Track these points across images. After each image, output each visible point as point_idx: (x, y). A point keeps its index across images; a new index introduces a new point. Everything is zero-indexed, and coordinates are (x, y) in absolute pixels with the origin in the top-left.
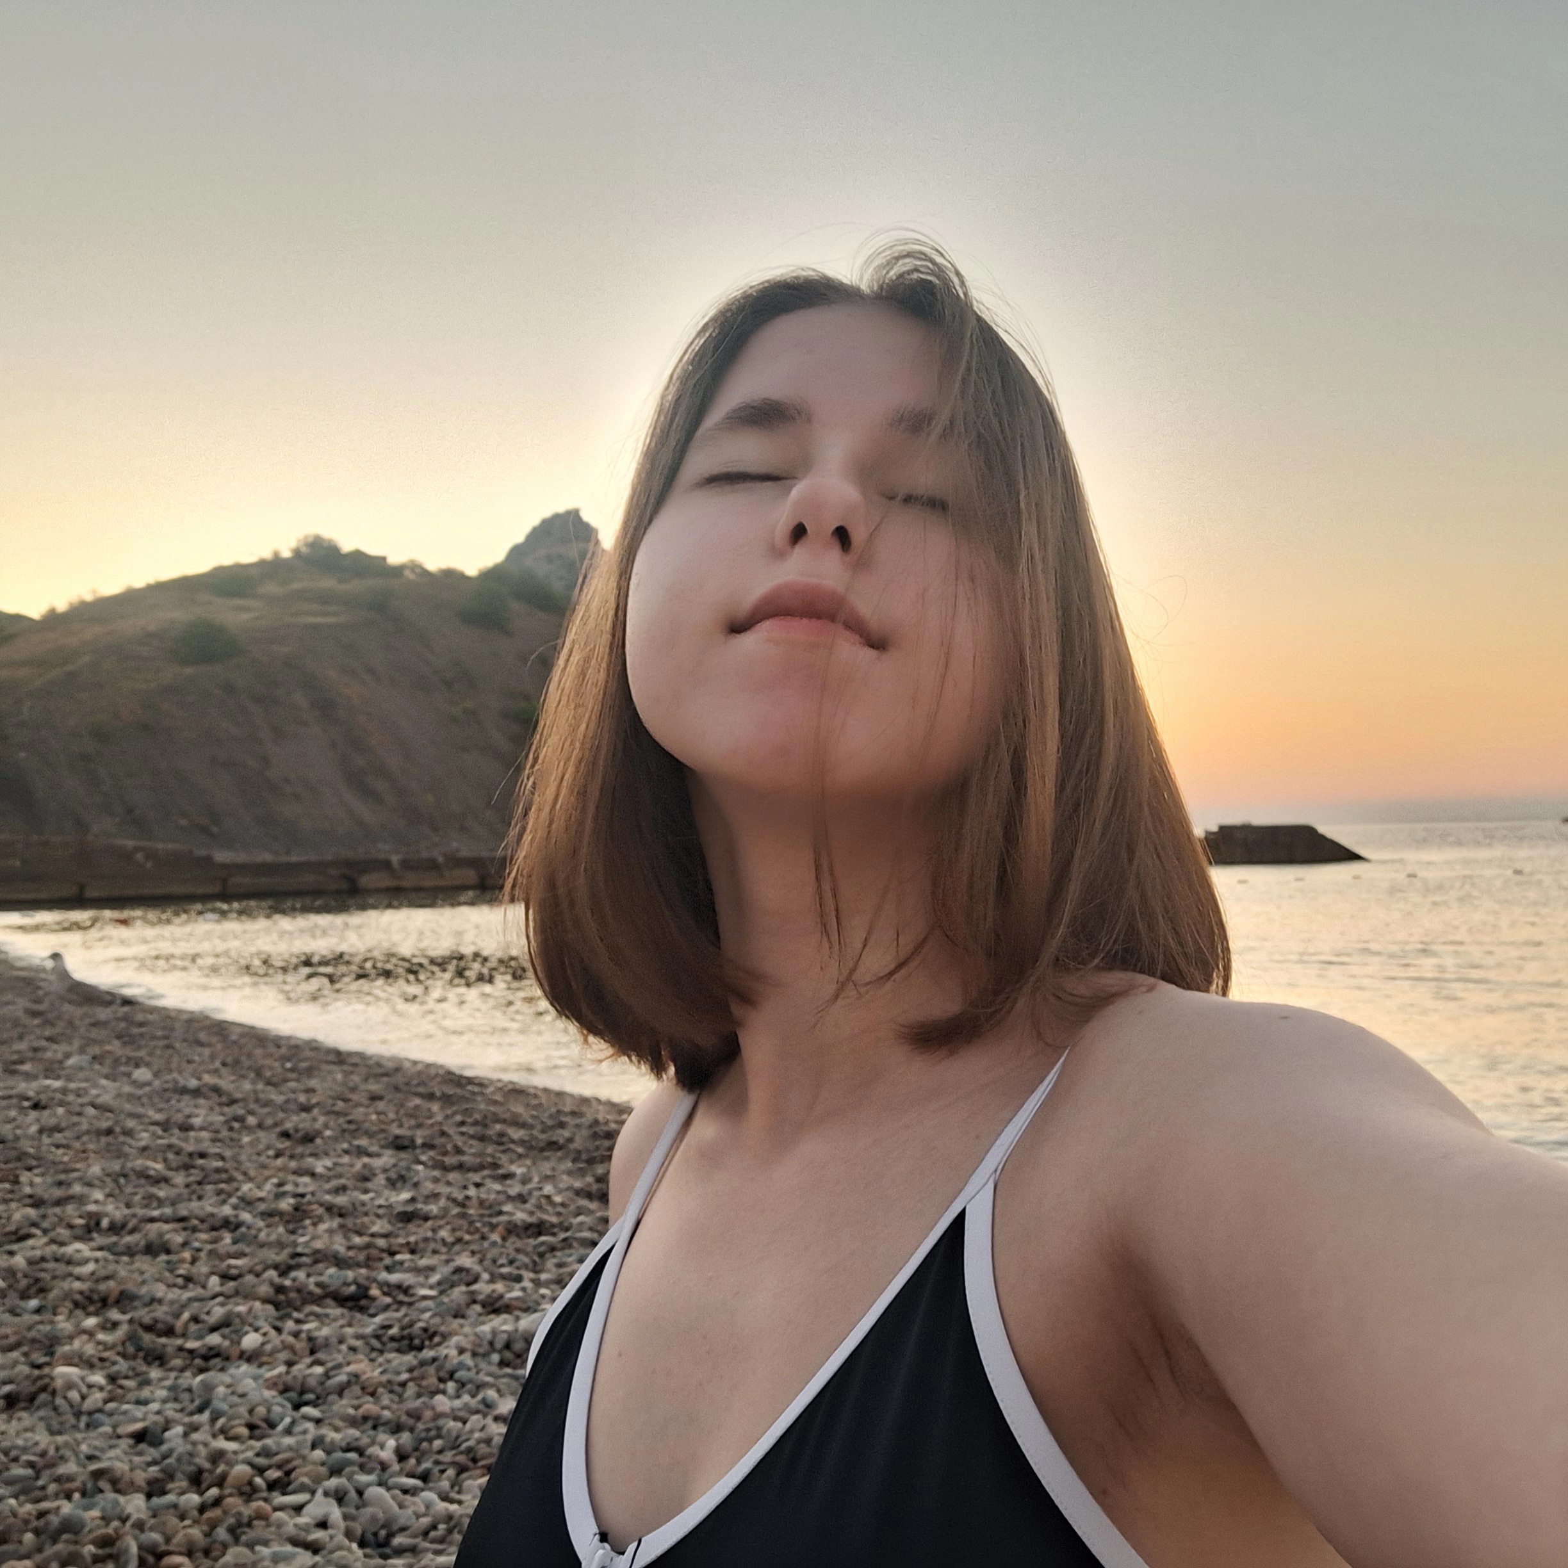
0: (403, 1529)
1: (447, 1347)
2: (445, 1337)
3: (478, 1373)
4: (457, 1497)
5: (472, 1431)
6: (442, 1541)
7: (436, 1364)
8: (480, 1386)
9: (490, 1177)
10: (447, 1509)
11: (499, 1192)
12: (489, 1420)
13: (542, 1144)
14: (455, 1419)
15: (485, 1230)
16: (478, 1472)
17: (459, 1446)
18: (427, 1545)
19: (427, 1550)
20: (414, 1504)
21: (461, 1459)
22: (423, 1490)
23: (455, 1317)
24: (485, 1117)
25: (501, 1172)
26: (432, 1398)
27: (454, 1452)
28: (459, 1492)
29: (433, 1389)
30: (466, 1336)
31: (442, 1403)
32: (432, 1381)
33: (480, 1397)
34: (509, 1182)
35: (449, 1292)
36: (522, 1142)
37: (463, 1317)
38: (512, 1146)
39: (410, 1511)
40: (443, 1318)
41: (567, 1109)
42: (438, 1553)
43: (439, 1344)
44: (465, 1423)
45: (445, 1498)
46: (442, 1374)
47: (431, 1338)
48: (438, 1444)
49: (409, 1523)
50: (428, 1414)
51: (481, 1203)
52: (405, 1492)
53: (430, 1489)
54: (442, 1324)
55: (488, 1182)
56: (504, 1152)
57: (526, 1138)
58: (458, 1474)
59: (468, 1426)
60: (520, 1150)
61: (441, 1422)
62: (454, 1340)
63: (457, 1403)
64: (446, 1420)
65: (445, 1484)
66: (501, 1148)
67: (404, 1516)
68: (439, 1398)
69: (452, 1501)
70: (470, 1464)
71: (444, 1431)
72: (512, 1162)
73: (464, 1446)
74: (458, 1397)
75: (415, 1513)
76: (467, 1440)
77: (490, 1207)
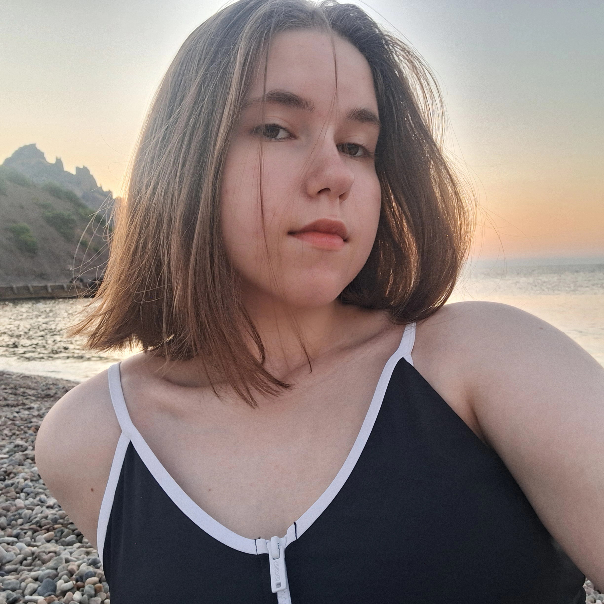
0: (9, 562)
1: (18, 478)
2: (15, 474)
3: (34, 488)
4: (35, 544)
5: (36, 514)
6: (30, 565)
7: (13, 486)
8: (37, 494)
9: (23, 409)
10: (31, 551)
11: (28, 415)
12: (44, 508)
13: (44, 396)
14: (28, 509)
15: (26, 429)
16: (43, 531)
17: (31, 521)
18: (23, 567)
19: (24, 570)
20: (14, 549)
21: (34, 526)
22: (17, 542)
23: (19, 465)
24: (16, 386)
25: (27, 406)
26: (14, 501)
27: (29, 524)
28: (35, 541)
29: (14, 497)
30: (26, 473)
31: (20, 502)
32: (13, 494)
33: (38, 498)
34: (32, 410)
35: (14, 455)
36: (34, 395)
37: (23, 465)
38: (29, 397)
39: (12, 553)
40: (13, 466)
41: (51, 383)
42: (30, 570)
43: (13, 477)
44: (33, 510)
45: (29, 545)
46: (17, 490)
47: (9, 475)
48: (20, 521)
49: (12, 559)
50: (13, 508)
51: (22, 419)
52: (8, 544)
53: (21, 542)
54: (14, 469)
55: (22, 410)
56: (27, 399)
57: (36, 393)
58: (33, 534)
59: (34, 511)
60: (34, 398)
61: (20, 511)
62: (21, 475)
63: (27, 502)
64: (23, 511)
65: (28, 539)
66: (25, 398)
67: (9, 556)
68: (18, 500)
69: (33, 546)
70: (38, 528)
71: (23, 515)
72: (31, 403)
73: (34, 521)
74: (26, 499)
75: (15, 553)
76: (36, 518)
77: (26, 420)
